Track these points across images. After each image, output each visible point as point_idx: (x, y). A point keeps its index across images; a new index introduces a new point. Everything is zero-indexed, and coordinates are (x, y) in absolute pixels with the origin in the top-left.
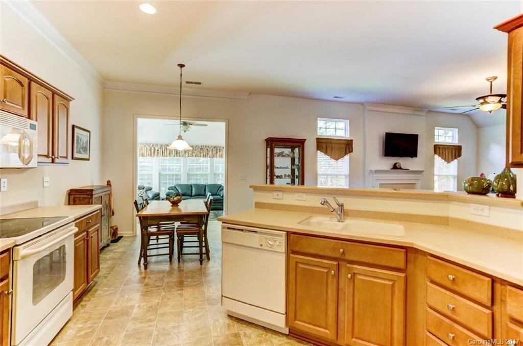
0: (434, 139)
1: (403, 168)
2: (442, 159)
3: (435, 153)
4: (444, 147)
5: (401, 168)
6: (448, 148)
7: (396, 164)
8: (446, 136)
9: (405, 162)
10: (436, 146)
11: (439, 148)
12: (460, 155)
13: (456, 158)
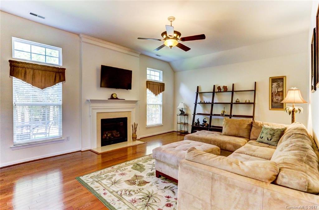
0: (146, 77)
1: (118, 98)
2: (152, 92)
3: (147, 87)
4: (153, 83)
5: (117, 99)
6: (156, 85)
7: (112, 95)
8: (155, 76)
9: (120, 93)
10: (147, 82)
11: (150, 84)
12: (163, 90)
13: (161, 92)
